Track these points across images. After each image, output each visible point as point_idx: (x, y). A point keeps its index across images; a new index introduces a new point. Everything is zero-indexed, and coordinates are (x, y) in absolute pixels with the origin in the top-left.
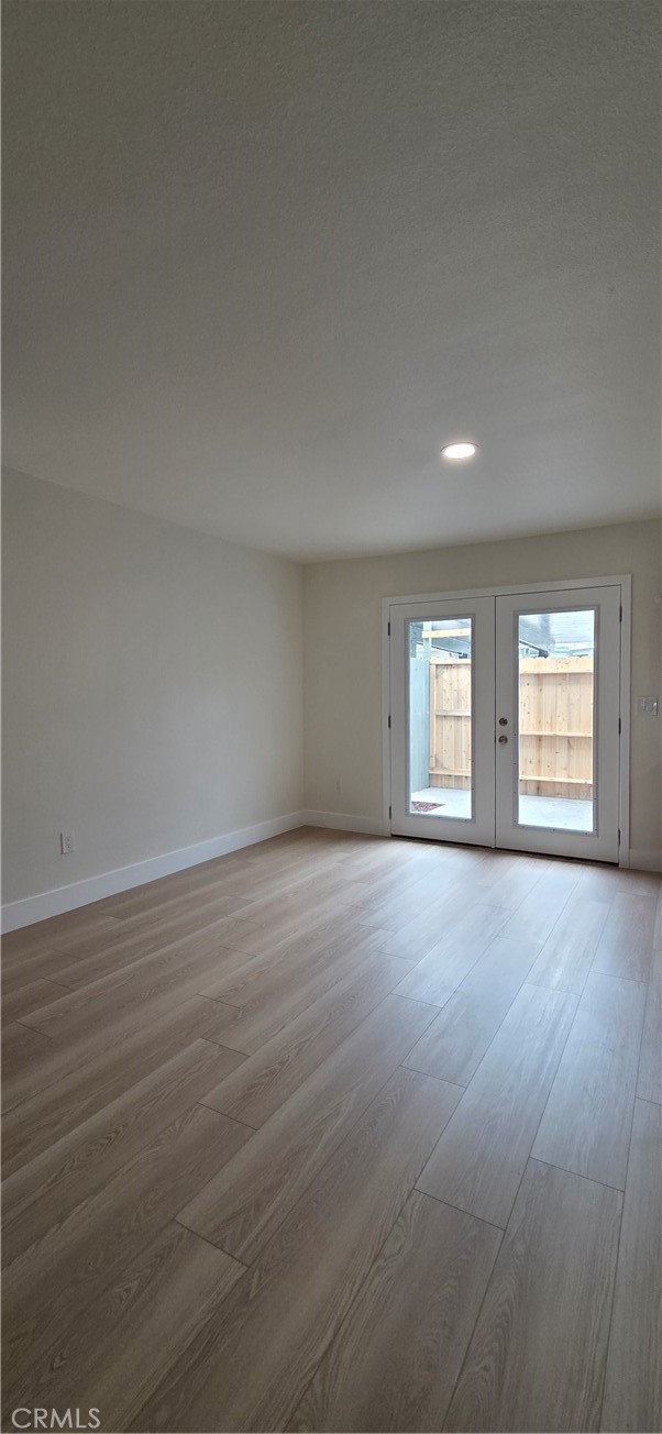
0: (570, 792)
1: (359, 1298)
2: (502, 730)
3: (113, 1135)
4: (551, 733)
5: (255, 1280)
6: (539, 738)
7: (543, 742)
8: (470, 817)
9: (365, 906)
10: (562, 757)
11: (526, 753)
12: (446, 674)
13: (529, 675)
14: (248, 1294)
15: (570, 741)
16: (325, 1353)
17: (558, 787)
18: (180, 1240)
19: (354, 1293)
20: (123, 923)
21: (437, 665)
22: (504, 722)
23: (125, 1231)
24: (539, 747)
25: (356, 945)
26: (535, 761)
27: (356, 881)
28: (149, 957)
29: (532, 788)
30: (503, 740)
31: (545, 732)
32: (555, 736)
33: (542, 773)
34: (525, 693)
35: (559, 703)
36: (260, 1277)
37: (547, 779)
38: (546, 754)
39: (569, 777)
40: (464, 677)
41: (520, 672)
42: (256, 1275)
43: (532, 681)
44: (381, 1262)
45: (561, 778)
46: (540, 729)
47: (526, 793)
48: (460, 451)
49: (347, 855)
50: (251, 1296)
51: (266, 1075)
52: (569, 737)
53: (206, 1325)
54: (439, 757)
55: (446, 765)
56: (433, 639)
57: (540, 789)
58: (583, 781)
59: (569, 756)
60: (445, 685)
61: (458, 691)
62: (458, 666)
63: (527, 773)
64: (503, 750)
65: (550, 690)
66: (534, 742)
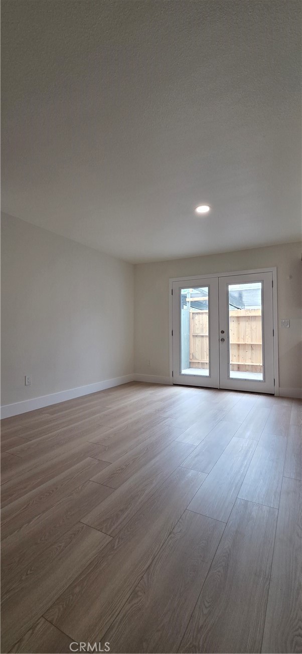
0: (253, 369)
1: (164, 547)
2: (222, 336)
3: (51, 492)
4: (244, 343)
5: (117, 542)
6: (239, 345)
7: (240, 347)
8: (208, 375)
9: (162, 410)
10: (249, 353)
11: (233, 352)
12: (197, 317)
13: (233, 317)
14: (114, 547)
15: (252, 346)
16: (149, 566)
17: (247, 367)
18: (82, 529)
19: (160, 547)
20: (53, 416)
21: (193, 313)
22: (223, 332)
23: (58, 525)
24: (239, 349)
25: (159, 423)
26: (237, 356)
27: (158, 401)
28: (65, 428)
29: (236, 368)
30: (223, 340)
31: (241, 342)
32: (246, 344)
33: (240, 361)
34: (232, 326)
35: (247, 329)
36: (119, 542)
37: (243, 363)
38: (242, 352)
39: (252, 362)
40: (206, 318)
41: (230, 316)
42: (117, 540)
43: (235, 319)
44: (172, 535)
45: (249, 363)
46: (239, 341)
47: (233, 370)
48: (203, 209)
49: (153, 391)
50: (115, 548)
51: (119, 470)
52: (252, 345)
53: (95, 558)
54: (194, 355)
55: (197, 357)
56: (191, 302)
57: (239, 368)
58: (258, 364)
59: (252, 353)
60: (197, 322)
61: (202, 325)
62: (202, 313)
63: (233, 361)
64: (222, 345)
65: (243, 324)
66: (236, 347)
